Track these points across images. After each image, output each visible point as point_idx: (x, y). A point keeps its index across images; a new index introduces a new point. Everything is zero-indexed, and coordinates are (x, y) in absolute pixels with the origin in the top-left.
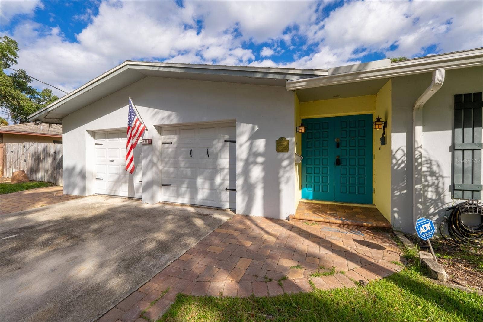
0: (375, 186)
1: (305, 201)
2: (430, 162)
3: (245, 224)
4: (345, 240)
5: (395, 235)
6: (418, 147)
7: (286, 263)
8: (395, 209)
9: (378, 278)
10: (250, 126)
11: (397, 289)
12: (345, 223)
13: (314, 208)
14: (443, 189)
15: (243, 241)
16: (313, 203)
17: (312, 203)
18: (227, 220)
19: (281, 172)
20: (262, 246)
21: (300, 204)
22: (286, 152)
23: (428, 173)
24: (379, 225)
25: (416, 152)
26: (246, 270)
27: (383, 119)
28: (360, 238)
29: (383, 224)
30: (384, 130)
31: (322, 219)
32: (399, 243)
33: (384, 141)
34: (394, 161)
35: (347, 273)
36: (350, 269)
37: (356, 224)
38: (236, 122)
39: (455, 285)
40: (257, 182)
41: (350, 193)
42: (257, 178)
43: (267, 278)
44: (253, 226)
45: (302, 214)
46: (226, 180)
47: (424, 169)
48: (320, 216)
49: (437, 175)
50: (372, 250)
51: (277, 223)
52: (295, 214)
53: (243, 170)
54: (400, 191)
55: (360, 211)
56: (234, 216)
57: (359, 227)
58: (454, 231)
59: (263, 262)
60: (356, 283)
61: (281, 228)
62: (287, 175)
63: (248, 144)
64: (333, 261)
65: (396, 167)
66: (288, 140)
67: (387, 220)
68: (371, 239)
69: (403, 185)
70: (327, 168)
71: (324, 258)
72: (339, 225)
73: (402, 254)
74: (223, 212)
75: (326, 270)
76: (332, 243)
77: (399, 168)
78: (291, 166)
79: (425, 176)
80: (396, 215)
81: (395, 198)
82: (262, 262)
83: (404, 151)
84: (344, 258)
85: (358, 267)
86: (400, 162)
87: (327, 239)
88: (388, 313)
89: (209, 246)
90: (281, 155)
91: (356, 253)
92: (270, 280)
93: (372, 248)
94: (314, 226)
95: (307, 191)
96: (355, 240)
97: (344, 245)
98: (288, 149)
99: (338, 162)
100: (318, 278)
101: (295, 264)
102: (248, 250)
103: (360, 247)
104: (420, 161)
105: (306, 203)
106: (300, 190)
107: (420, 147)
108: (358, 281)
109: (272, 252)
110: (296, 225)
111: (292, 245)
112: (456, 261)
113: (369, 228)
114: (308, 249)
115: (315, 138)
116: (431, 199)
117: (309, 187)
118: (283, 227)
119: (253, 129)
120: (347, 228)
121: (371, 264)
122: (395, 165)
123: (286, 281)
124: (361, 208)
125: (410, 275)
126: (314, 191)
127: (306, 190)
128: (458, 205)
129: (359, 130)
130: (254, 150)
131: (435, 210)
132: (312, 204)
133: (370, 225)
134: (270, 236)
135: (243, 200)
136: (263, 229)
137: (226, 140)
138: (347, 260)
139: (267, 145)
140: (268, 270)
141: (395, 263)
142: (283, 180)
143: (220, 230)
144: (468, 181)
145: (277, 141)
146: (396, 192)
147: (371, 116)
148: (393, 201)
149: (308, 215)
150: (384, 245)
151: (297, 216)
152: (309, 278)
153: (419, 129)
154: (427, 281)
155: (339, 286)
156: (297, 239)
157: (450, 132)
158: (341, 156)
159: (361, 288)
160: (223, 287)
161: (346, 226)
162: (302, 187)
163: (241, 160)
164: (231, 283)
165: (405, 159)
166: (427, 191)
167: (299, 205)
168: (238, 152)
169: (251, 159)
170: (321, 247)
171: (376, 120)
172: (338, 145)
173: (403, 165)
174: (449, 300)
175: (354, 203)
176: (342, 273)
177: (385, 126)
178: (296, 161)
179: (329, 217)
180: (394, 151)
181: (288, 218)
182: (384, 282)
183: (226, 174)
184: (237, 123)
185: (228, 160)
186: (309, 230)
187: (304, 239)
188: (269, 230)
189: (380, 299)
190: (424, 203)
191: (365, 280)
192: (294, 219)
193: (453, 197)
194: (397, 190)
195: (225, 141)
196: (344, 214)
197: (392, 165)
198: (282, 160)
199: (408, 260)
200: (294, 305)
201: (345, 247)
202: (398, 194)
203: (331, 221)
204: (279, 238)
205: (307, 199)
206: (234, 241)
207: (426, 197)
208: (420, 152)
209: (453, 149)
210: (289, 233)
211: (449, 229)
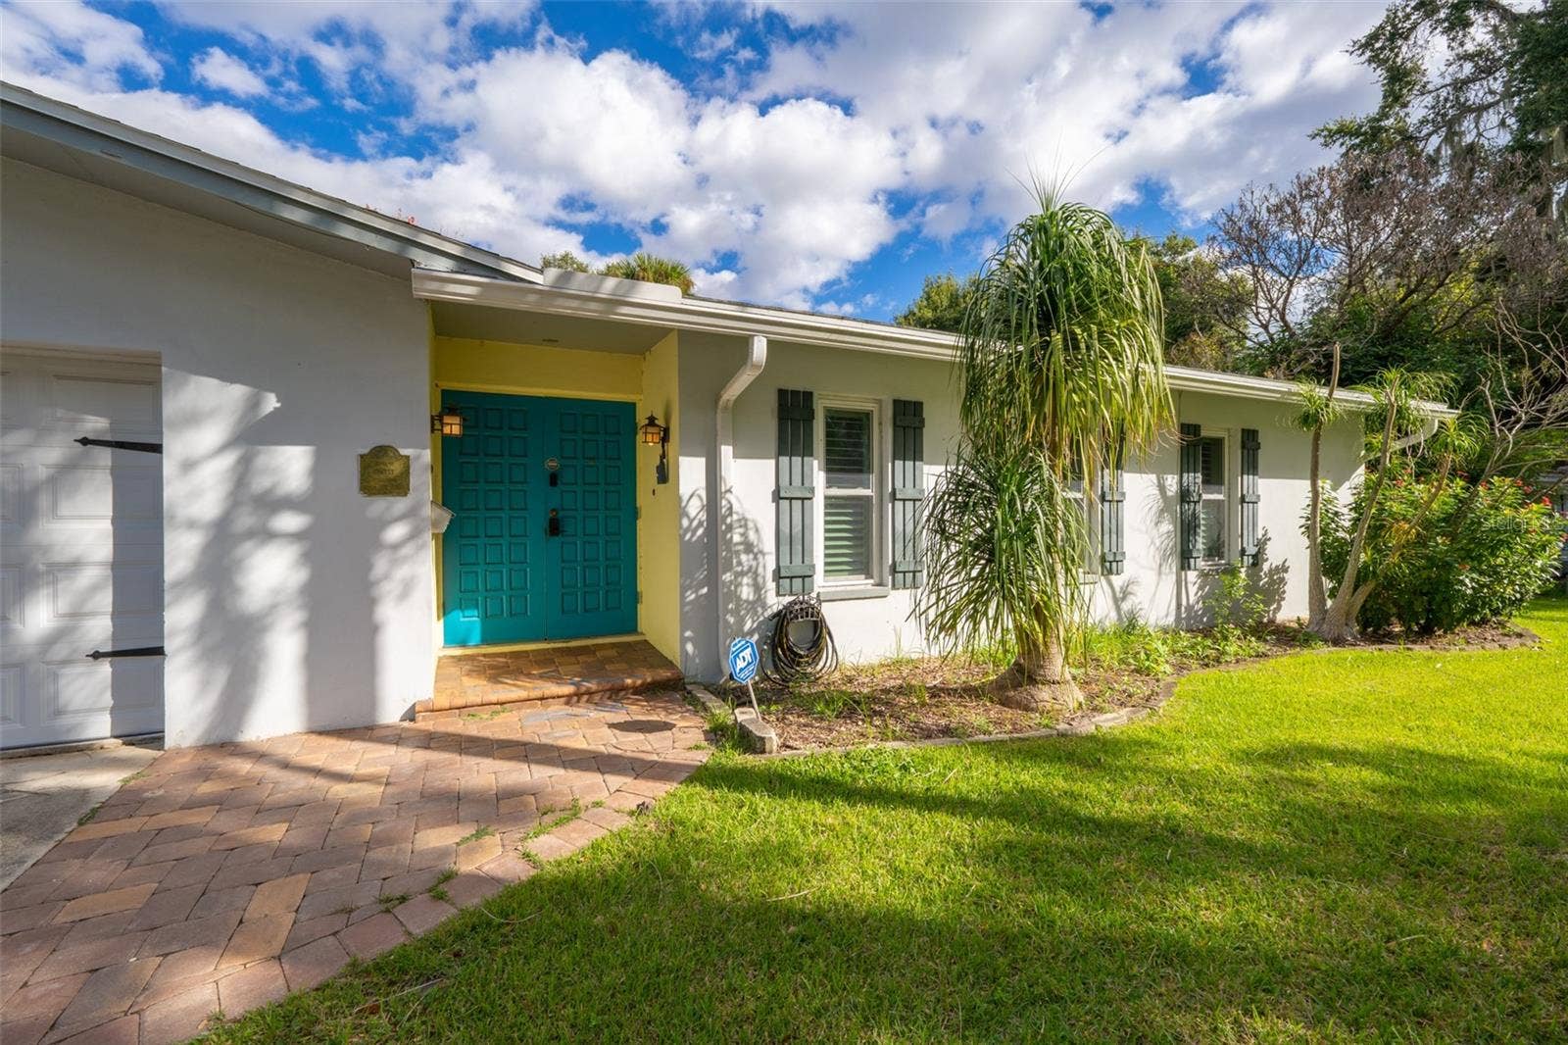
0: (643, 585)
1: (458, 652)
2: (744, 522)
3: (225, 776)
4: (589, 732)
5: (689, 693)
6: (726, 492)
7: (437, 838)
8: (688, 634)
9: (671, 787)
10: (237, 392)
11: (707, 794)
12: (583, 689)
13: (492, 667)
14: (764, 577)
15: (241, 832)
16: (484, 655)
17: (478, 655)
18: (120, 784)
19: (381, 564)
20: (337, 820)
21: (442, 663)
22: (399, 495)
23: (741, 547)
24: (658, 678)
25: (724, 502)
26: (297, 911)
27: (660, 422)
28: (621, 717)
29: (665, 674)
30: (663, 447)
31: (523, 694)
32: (699, 707)
33: (664, 474)
34: (685, 523)
35: (608, 802)
36: (612, 791)
37: (608, 686)
38: (160, 366)
39: (789, 752)
40: (273, 608)
41: (586, 611)
42: (276, 592)
43: (388, 900)
44: (272, 773)
45: (457, 693)
46: (93, 614)
47: (737, 538)
48: (514, 685)
49: (755, 550)
50: (651, 737)
51: (371, 740)
52: (432, 696)
53: (199, 565)
54: (696, 592)
55: (613, 653)
56: (155, 759)
57: (616, 694)
58: (780, 659)
59: (357, 866)
60: (631, 813)
61: (390, 750)
62: (402, 572)
63: (229, 459)
64: (571, 788)
65: (688, 537)
66: (407, 457)
67: (671, 662)
68: (642, 714)
69: (701, 575)
70: (525, 545)
71: (547, 786)
72: (569, 700)
73: (707, 727)
74: (78, 758)
75: (558, 813)
76: (559, 748)
77: (694, 539)
78: (420, 542)
79: (738, 553)
80: (690, 647)
81: (687, 608)
82: (354, 866)
83: (701, 499)
84: (594, 771)
85: (628, 780)
86: (695, 523)
87: (544, 740)
88: (697, 843)
89: (63, 903)
90: (379, 505)
91: (619, 752)
92: (403, 899)
93: (650, 732)
94: (498, 719)
95: (462, 619)
96: (612, 726)
97: (589, 744)
98: (408, 485)
99: (554, 528)
100: (543, 838)
101: (469, 830)
102: (278, 852)
103: (625, 737)
104: (729, 520)
105: (460, 659)
106: (439, 619)
107: (729, 491)
108: (634, 808)
109: (379, 828)
110: (442, 729)
111: (443, 786)
112: (787, 711)
113: (637, 691)
114: (497, 782)
115: (486, 455)
116: (747, 601)
117: (467, 608)
118: (397, 744)
119: (254, 404)
120: (588, 701)
121: (653, 764)
122: (687, 530)
123: (455, 881)
124: (613, 645)
125: (724, 761)
126: (485, 617)
127: (458, 616)
128: (785, 608)
129: (606, 442)
130: (260, 484)
131: (753, 622)
132: (482, 658)
133: (639, 682)
134: (354, 786)
135: (204, 685)
136: (317, 772)
137: (91, 437)
138: (603, 773)
139: (317, 471)
140: (384, 879)
141: (697, 748)
142: (389, 589)
143: (94, 831)
144: (797, 559)
145: (362, 456)
146: (689, 593)
147: (631, 407)
148: (683, 615)
149: (477, 689)
150: (672, 719)
151: (444, 702)
152: (520, 848)
153: (726, 451)
154: (750, 760)
155: (598, 834)
156: (458, 766)
157: (773, 462)
158: (563, 509)
159: (642, 820)
160: (215, 997)
161: (585, 698)
162: (445, 609)
163: (192, 525)
164: (248, 971)
165: (705, 518)
166: (740, 584)
167: (438, 667)
168: (174, 490)
169: (245, 520)
170: (533, 766)
171: (647, 422)
172: (554, 480)
173: (700, 531)
174: (782, 778)
175: (596, 636)
176: (597, 804)
177: (665, 439)
178: (435, 524)
179: (539, 683)
180: (685, 498)
181: (411, 715)
182: (683, 790)
183: (95, 589)
184: (164, 369)
185: (106, 526)
186: (487, 734)
187: (479, 760)
188: (349, 768)
189: (682, 823)
190: (736, 612)
191: (647, 801)
192: (432, 711)
193: (778, 594)
194: (690, 588)
195: (85, 441)
196: (577, 668)
197: (681, 532)
198: (385, 523)
199: (718, 734)
200: (497, 920)
201: (592, 747)
202: (693, 596)
203: (547, 693)
204: (390, 780)
205: (463, 644)
206: (200, 845)
207: (739, 598)
208: (729, 502)
209: (777, 497)
210: (422, 756)
211: (773, 656)
